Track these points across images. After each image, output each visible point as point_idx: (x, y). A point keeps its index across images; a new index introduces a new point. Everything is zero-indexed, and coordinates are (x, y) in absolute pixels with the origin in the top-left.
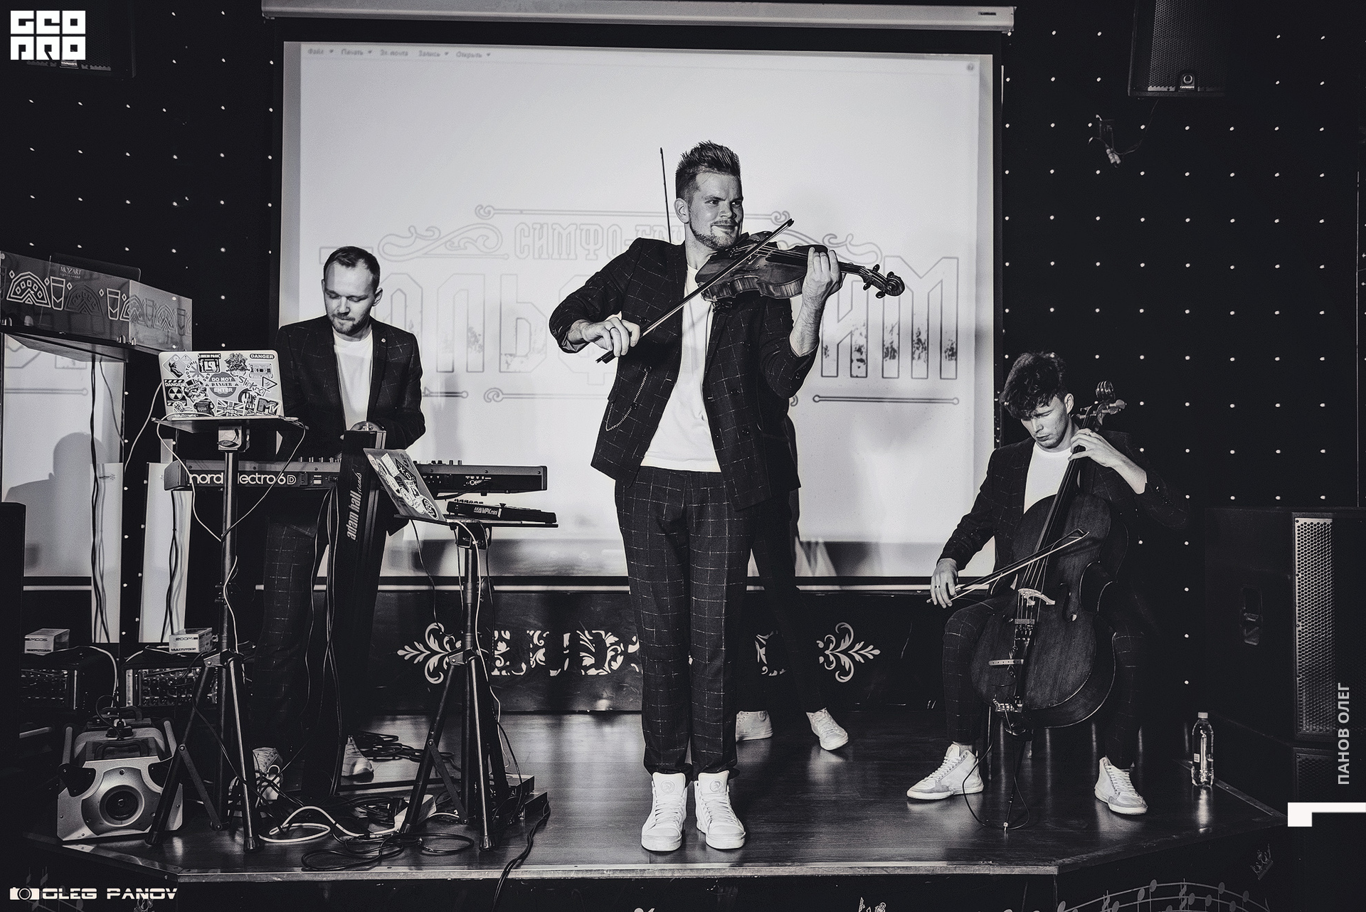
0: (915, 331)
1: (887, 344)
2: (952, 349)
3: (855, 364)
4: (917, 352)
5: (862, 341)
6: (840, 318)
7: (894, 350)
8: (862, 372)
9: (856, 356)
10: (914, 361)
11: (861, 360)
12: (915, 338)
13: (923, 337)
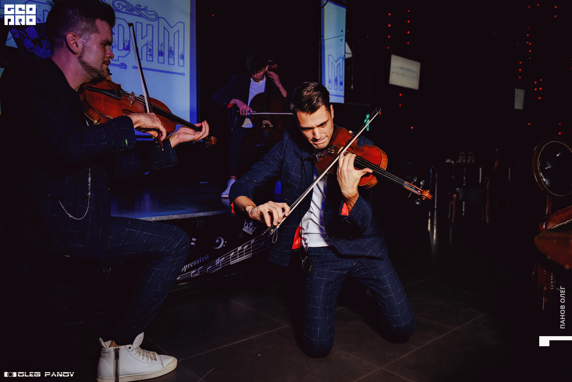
0: (170, 47)
1: (160, 50)
2: (182, 55)
3: (148, 56)
4: (170, 55)
5: (151, 48)
6: (143, 37)
7: (162, 52)
8: (151, 59)
9: (149, 53)
10: (170, 58)
11: (150, 55)
12: (170, 49)
13: (173, 50)
